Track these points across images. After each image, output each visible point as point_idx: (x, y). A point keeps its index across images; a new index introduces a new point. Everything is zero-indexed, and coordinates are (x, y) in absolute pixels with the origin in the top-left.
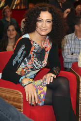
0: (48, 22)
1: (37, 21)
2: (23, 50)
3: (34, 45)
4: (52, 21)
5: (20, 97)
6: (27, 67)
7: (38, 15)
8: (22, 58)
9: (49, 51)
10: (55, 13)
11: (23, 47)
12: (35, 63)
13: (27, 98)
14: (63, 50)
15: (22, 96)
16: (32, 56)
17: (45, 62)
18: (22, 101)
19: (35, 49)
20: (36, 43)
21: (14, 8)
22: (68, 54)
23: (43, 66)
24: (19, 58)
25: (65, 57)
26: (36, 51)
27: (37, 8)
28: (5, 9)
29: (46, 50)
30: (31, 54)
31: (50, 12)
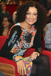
0: (35, 14)
1: (27, 14)
2: (16, 34)
3: (24, 31)
4: (38, 14)
5: (13, 70)
6: (18, 47)
7: (27, 9)
8: (15, 41)
9: (34, 36)
10: (39, 8)
11: (16, 33)
12: (24, 44)
13: (18, 71)
14: (45, 35)
15: (14, 69)
16: (22, 39)
17: (32, 44)
18: (14, 73)
19: (24, 34)
20: (25, 30)
21: (8, 4)
22: (48, 38)
23: (30, 46)
24: (13, 41)
25: (46, 40)
26: (25, 35)
27: (27, 5)
28: (1, 5)
29: (32, 35)
30: (22, 37)
31: (36, 7)
